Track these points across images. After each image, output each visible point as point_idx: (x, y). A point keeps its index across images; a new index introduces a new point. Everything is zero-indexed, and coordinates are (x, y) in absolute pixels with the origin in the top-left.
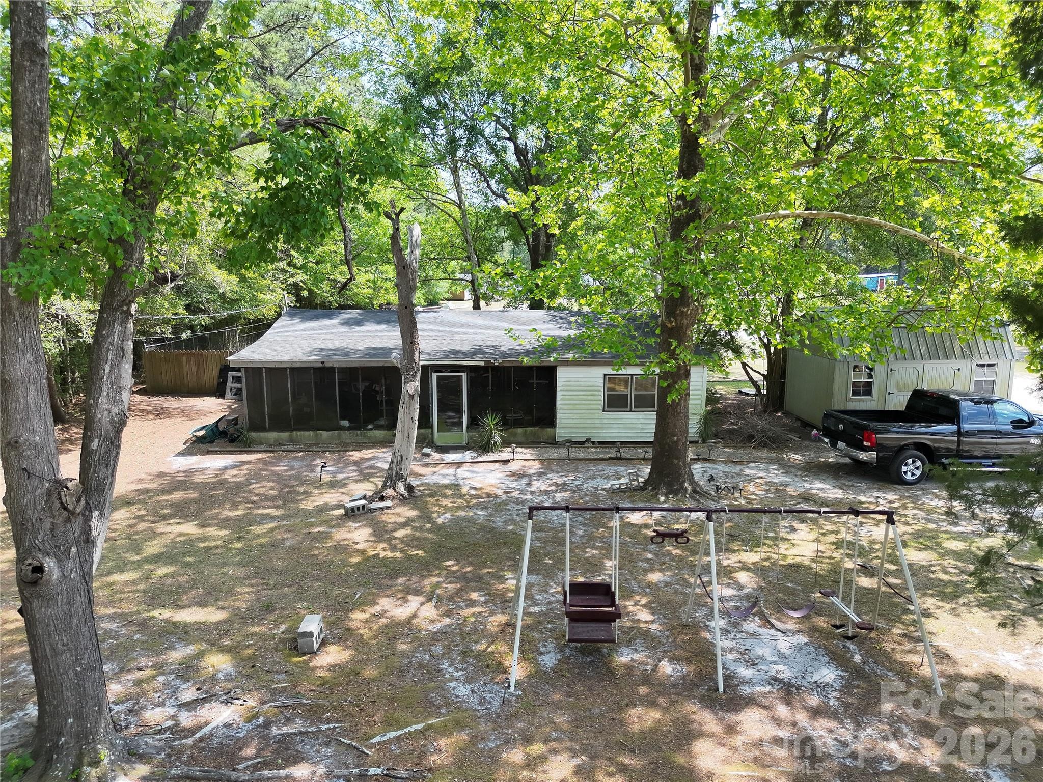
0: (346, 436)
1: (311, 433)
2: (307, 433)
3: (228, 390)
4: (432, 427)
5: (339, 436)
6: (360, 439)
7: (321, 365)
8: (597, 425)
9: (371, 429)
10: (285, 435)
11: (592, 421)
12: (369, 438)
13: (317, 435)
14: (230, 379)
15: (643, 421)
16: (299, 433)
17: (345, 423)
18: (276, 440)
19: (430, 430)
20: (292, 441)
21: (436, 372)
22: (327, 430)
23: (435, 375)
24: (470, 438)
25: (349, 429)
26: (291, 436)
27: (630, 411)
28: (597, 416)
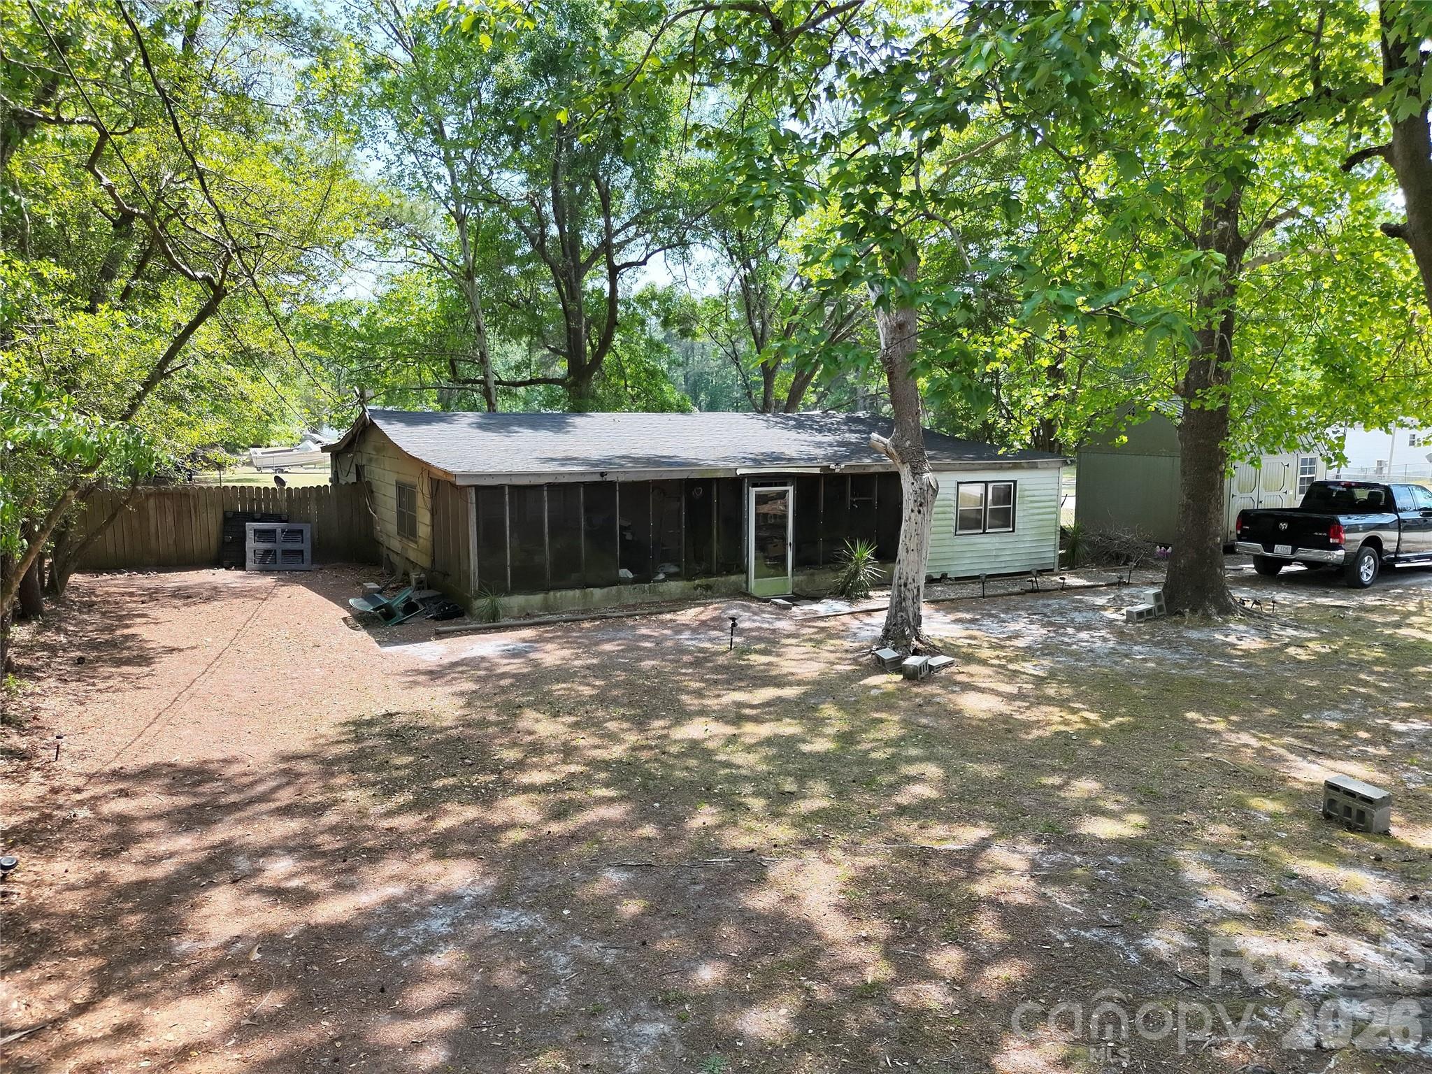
0: (629, 594)
1: (577, 592)
2: (570, 593)
3: (250, 555)
4: (745, 571)
5: (619, 593)
6: (648, 598)
7: (597, 478)
8: (947, 555)
9: (664, 581)
10: (537, 599)
11: (940, 550)
12: (661, 594)
13: (585, 596)
14: (250, 535)
15: (998, 546)
16: (558, 594)
17: (625, 573)
18: (522, 609)
19: (744, 576)
20: (548, 608)
21: (755, 485)
22: (601, 586)
23: (753, 492)
24: (796, 585)
25: (634, 581)
26: (546, 600)
27: (984, 533)
28: (947, 542)
